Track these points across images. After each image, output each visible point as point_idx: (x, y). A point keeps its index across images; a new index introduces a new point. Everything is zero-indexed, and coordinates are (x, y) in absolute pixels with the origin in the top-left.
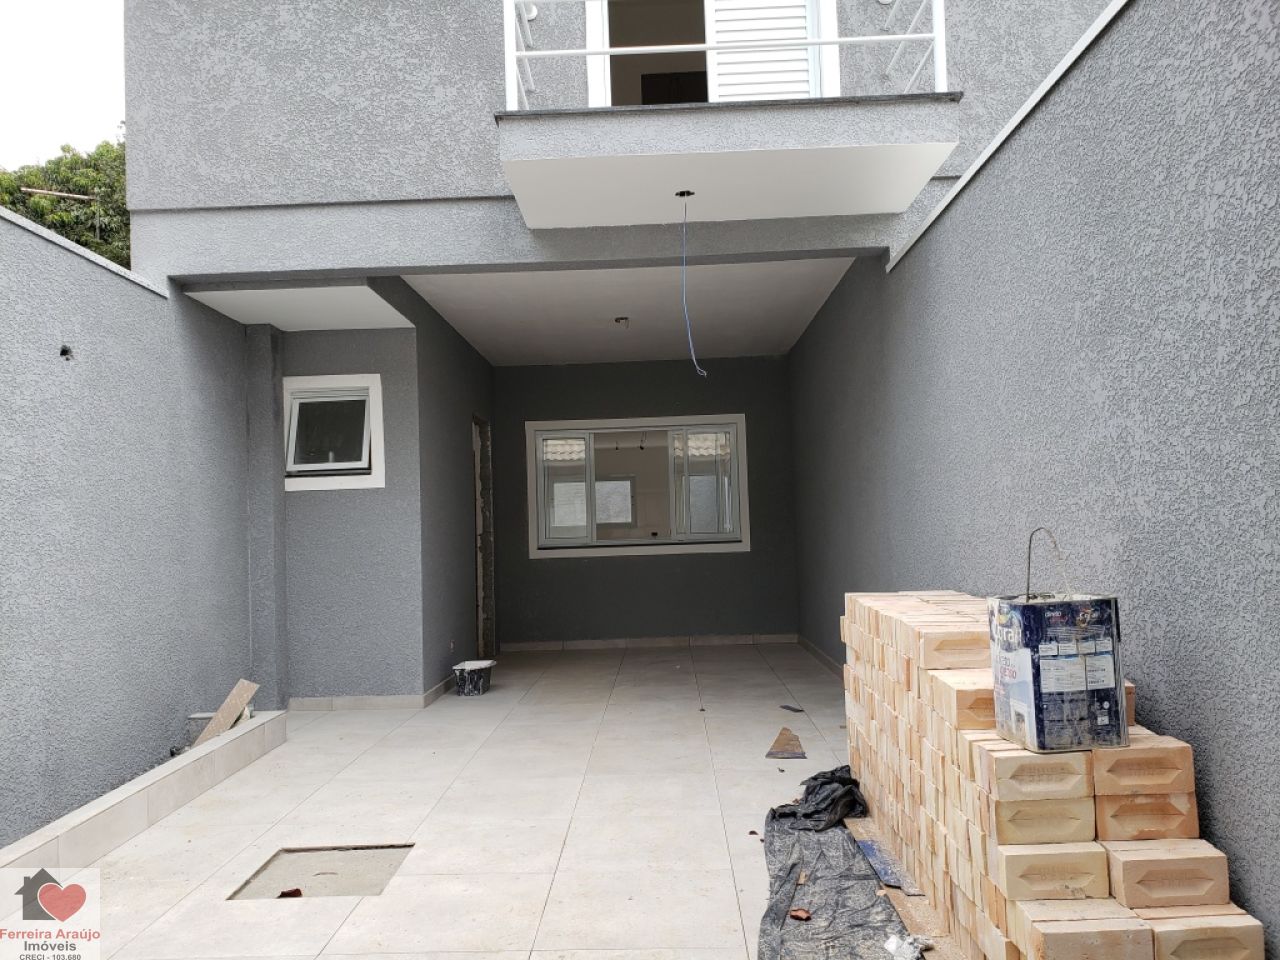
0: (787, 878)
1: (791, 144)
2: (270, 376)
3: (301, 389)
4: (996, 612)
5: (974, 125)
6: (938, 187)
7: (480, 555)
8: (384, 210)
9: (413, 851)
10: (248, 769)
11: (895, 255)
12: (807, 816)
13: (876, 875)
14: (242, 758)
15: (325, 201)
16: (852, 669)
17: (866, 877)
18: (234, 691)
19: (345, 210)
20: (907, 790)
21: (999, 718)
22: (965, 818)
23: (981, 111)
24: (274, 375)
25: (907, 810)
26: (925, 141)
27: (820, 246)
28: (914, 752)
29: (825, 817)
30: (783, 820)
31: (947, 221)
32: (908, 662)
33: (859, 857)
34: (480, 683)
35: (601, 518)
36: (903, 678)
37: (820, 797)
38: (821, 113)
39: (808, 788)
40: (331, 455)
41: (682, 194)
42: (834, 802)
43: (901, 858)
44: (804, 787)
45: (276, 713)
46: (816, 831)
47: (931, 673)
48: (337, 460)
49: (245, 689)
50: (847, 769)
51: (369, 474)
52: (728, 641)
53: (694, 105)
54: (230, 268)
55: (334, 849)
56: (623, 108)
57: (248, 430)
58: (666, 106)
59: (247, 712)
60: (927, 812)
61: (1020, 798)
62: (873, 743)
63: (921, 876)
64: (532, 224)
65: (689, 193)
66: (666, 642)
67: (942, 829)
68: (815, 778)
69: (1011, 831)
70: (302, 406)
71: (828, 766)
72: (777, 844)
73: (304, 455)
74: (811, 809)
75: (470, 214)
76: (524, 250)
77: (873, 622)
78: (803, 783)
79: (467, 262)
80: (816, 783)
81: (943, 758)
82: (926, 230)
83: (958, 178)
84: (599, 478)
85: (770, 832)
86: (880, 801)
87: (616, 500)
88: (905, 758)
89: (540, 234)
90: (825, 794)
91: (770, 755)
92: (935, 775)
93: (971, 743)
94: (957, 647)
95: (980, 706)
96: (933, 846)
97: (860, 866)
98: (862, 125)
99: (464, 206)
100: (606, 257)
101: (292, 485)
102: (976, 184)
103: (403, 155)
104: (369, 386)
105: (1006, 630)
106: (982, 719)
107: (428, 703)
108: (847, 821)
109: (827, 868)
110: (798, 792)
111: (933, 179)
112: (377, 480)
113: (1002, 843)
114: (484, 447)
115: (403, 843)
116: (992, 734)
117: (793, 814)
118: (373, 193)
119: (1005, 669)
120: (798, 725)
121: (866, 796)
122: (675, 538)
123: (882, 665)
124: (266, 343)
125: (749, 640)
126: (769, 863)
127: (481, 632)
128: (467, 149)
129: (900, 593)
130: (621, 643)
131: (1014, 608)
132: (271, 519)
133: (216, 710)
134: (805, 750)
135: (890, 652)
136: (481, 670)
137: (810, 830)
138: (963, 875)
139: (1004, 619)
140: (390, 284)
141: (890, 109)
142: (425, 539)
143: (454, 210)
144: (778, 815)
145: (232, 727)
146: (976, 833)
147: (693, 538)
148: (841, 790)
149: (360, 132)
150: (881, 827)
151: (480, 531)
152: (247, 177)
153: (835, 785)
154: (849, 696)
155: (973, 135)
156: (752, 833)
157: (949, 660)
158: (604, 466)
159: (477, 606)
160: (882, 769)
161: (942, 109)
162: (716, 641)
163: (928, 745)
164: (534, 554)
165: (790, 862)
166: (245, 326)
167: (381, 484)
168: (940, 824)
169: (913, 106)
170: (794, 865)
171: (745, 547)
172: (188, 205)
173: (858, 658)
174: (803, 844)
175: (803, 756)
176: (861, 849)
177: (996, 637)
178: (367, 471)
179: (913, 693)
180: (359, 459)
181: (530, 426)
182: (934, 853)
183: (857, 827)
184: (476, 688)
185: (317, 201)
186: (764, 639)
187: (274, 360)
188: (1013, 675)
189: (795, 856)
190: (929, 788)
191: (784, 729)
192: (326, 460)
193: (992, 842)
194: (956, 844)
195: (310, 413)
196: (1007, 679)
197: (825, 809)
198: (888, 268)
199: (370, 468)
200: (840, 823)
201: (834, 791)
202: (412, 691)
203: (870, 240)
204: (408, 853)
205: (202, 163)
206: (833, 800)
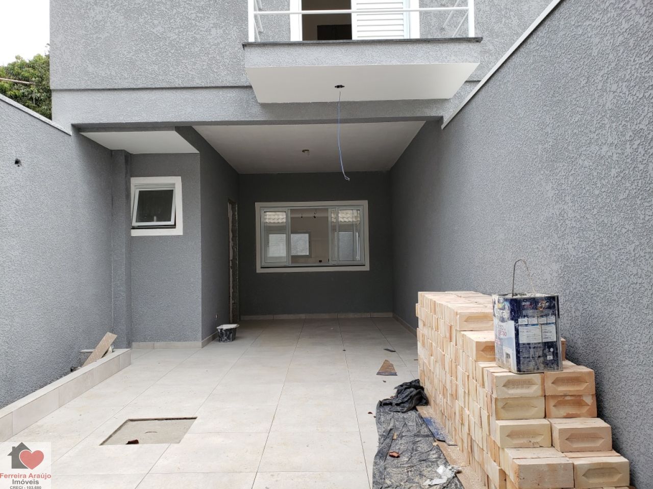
0: (387, 436)
1: (395, 62)
2: (124, 177)
3: (140, 184)
4: (497, 302)
5: (487, 55)
6: (468, 86)
7: (231, 271)
8: (184, 92)
9: (196, 421)
10: (111, 378)
11: (446, 120)
12: (398, 405)
13: (433, 435)
14: (107, 373)
15: (154, 87)
16: (421, 330)
17: (427, 436)
18: (104, 338)
19: (164, 91)
20: (449, 392)
21: (497, 356)
22: (479, 407)
23: (491, 47)
24: (126, 177)
25: (449, 402)
26: (463, 62)
27: (408, 115)
28: (453, 373)
29: (407, 405)
30: (385, 407)
31: (473, 103)
32: (451, 327)
33: (424, 426)
34: (231, 336)
35: (294, 253)
36: (448, 335)
37: (404, 395)
38: (410, 47)
39: (398, 390)
40: (155, 218)
41: (338, 87)
42: (411, 398)
43: (445, 427)
44: (396, 390)
45: (125, 350)
46: (403, 412)
47: (463, 333)
48: (158, 220)
49: (110, 337)
50: (418, 381)
51: (175, 228)
52: (357, 315)
53: (345, 41)
54: (104, 120)
55: (156, 419)
56: (309, 42)
57: (112, 204)
58: (331, 41)
59: (110, 349)
60: (459, 403)
61: (507, 396)
62: (432, 368)
63: (455, 435)
64: (261, 100)
65: (342, 86)
66: (326, 316)
67: (467, 412)
68: (402, 386)
69: (503, 413)
70: (141, 193)
71: (409, 379)
72: (382, 419)
73: (141, 218)
74: (400, 401)
75: (229, 95)
76: (256, 114)
77: (433, 306)
78: (395, 388)
79: (227, 119)
80: (402, 388)
81: (468, 376)
82: (463, 108)
83: (479, 81)
84: (292, 233)
85: (378, 412)
86: (435, 397)
87: (301, 244)
88: (448, 375)
89: (264, 106)
90: (407, 394)
91: (379, 374)
92: (464, 385)
93: (483, 368)
94: (476, 320)
95: (488, 350)
96: (462, 420)
97: (424, 430)
98: (431, 53)
99: (226, 90)
100: (299, 118)
101: (135, 233)
102: (488, 85)
103: (195, 64)
104: (175, 183)
105: (501, 311)
106: (488, 357)
107: (203, 346)
108: (418, 407)
109: (407, 431)
110: (394, 393)
111: (466, 82)
112: (179, 231)
113: (498, 419)
114: (234, 215)
115: (191, 416)
116: (493, 364)
117: (391, 404)
118: (178, 83)
119: (501, 331)
120: (393, 359)
121: (428, 395)
122: (331, 263)
123: (437, 329)
124: (122, 160)
125: (368, 315)
126: (378, 428)
127: (231, 310)
128: (228, 62)
129: (446, 292)
130: (303, 316)
131: (506, 300)
132: (124, 250)
133: (94, 348)
134: (396, 371)
135: (441, 322)
136: (231, 329)
137: (399, 412)
138: (478, 435)
139: (501, 306)
140: (186, 130)
141: (445, 45)
142: (203, 261)
143: (221, 92)
144: (383, 404)
145: (103, 357)
146: (485, 414)
147: (341, 263)
148: (415, 392)
149: (173, 51)
150: (435, 411)
151: (231, 258)
152: (113, 73)
153: (412, 389)
154: (419, 344)
155: (487, 59)
156: (370, 413)
157: (472, 326)
158: (296, 226)
159: (230, 296)
160: (436, 381)
161: (472, 46)
162: (351, 315)
163: (460, 369)
164: (259, 270)
165: (389, 428)
166: (111, 151)
167: (181, 233)
168: (466, 409)
169: (457, 44)
170: (391, 430)
171: (367, 268)
172: (83, 87)
173: (424, 325)
174: (395, 419)
175: (395, 374)
176: (425, 422)
177: (496, 315)
178: (174, 226)
179: (453, 343)
180: (170, 220)
181: (258, 205)
182: (462, 424)
183: (423, 411)
184: (228, 338)
185: (150, 86)
186: (376, 315)
187: (126, 169)
188: (505, 334)
189: (392, 425)
190: (461, 391)
191: (386, 360)
192: (152, 220)
193: (493, 419)
194: (474, 420)
195: (145, 197)
196: (502, 336)
197: (407, 401)
198: (443, 127)
199: (175, 225)
200: (414, 408)
201: (411, 392)
202: (195, 339)
203: (433, 113)
204: (193, 422)
205: (90, 65)
206: (411, 397)
